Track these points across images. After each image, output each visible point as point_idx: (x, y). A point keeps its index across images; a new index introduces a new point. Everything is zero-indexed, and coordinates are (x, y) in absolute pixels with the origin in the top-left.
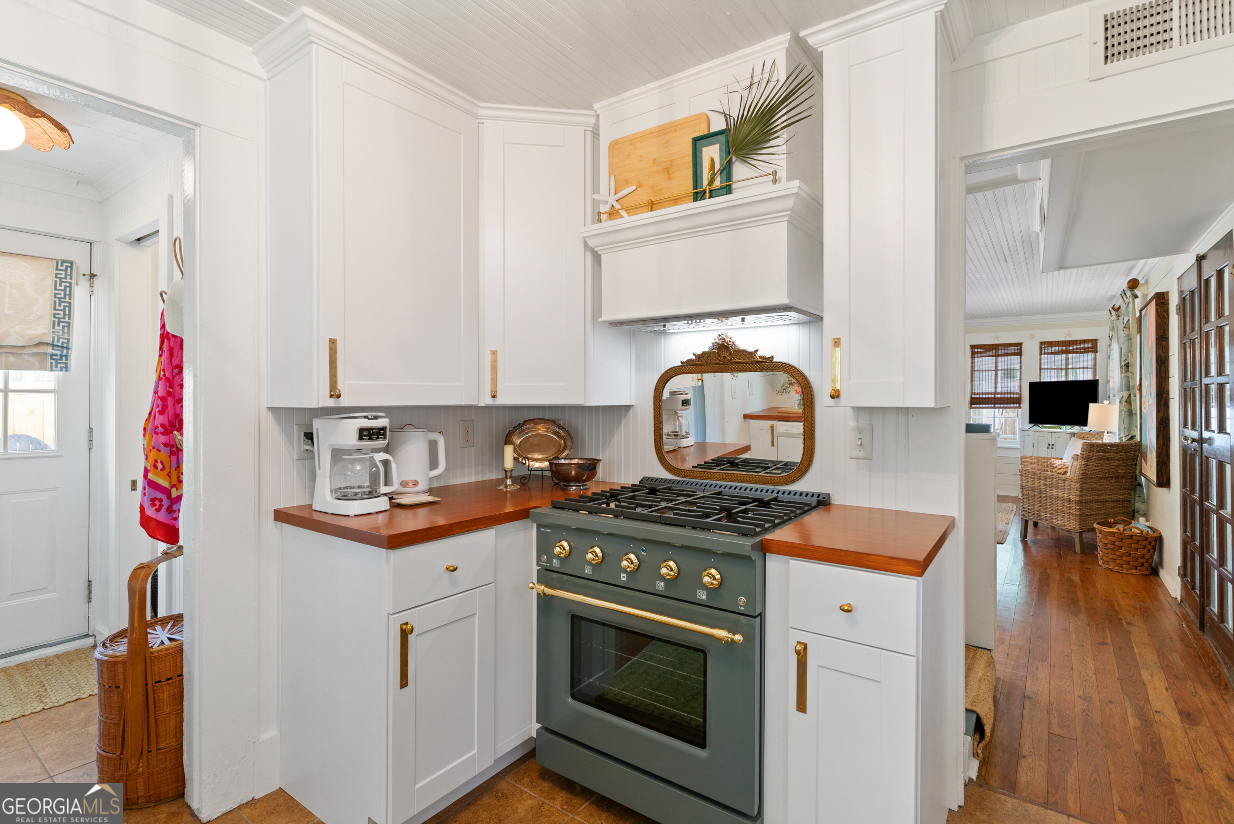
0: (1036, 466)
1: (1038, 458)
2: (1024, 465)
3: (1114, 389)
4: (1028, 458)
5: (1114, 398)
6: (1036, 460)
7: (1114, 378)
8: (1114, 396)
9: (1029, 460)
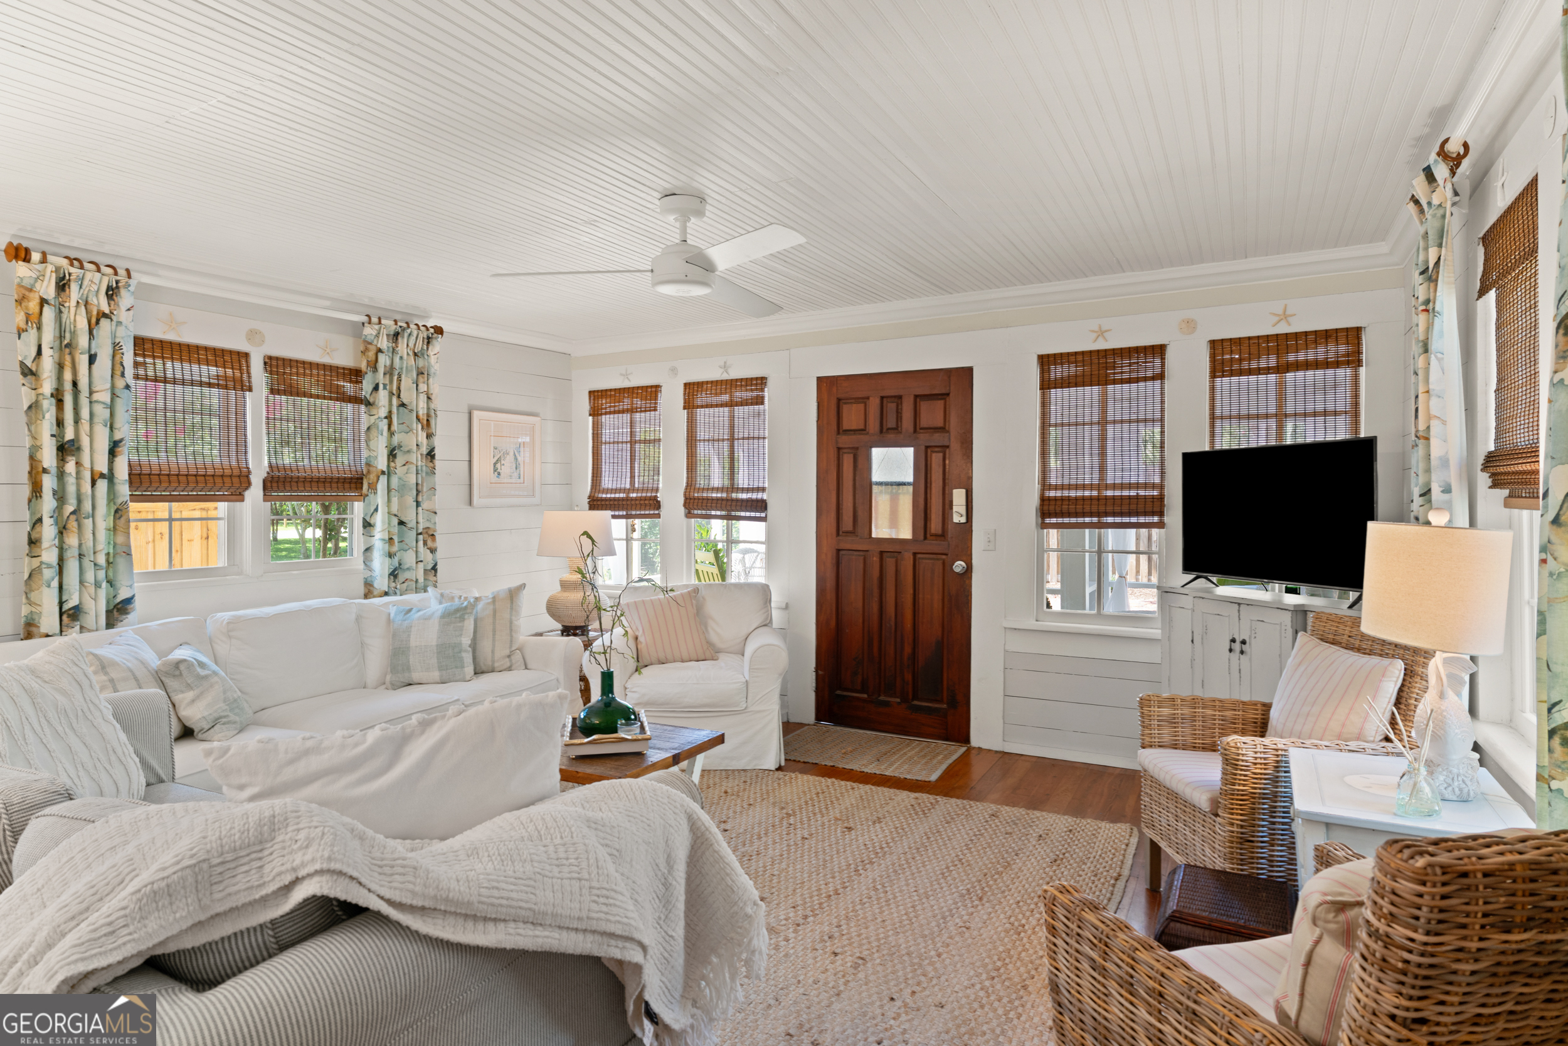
0: (1188, 731)
1: (1194, 702)
2: (1149, 727)
3: (1445, 462)
4: (1161, 703)
5: (1446, 496)
6: (1187, 711)
7: (1444, 423)
8: (1447, 490)
9: (1166, 711)
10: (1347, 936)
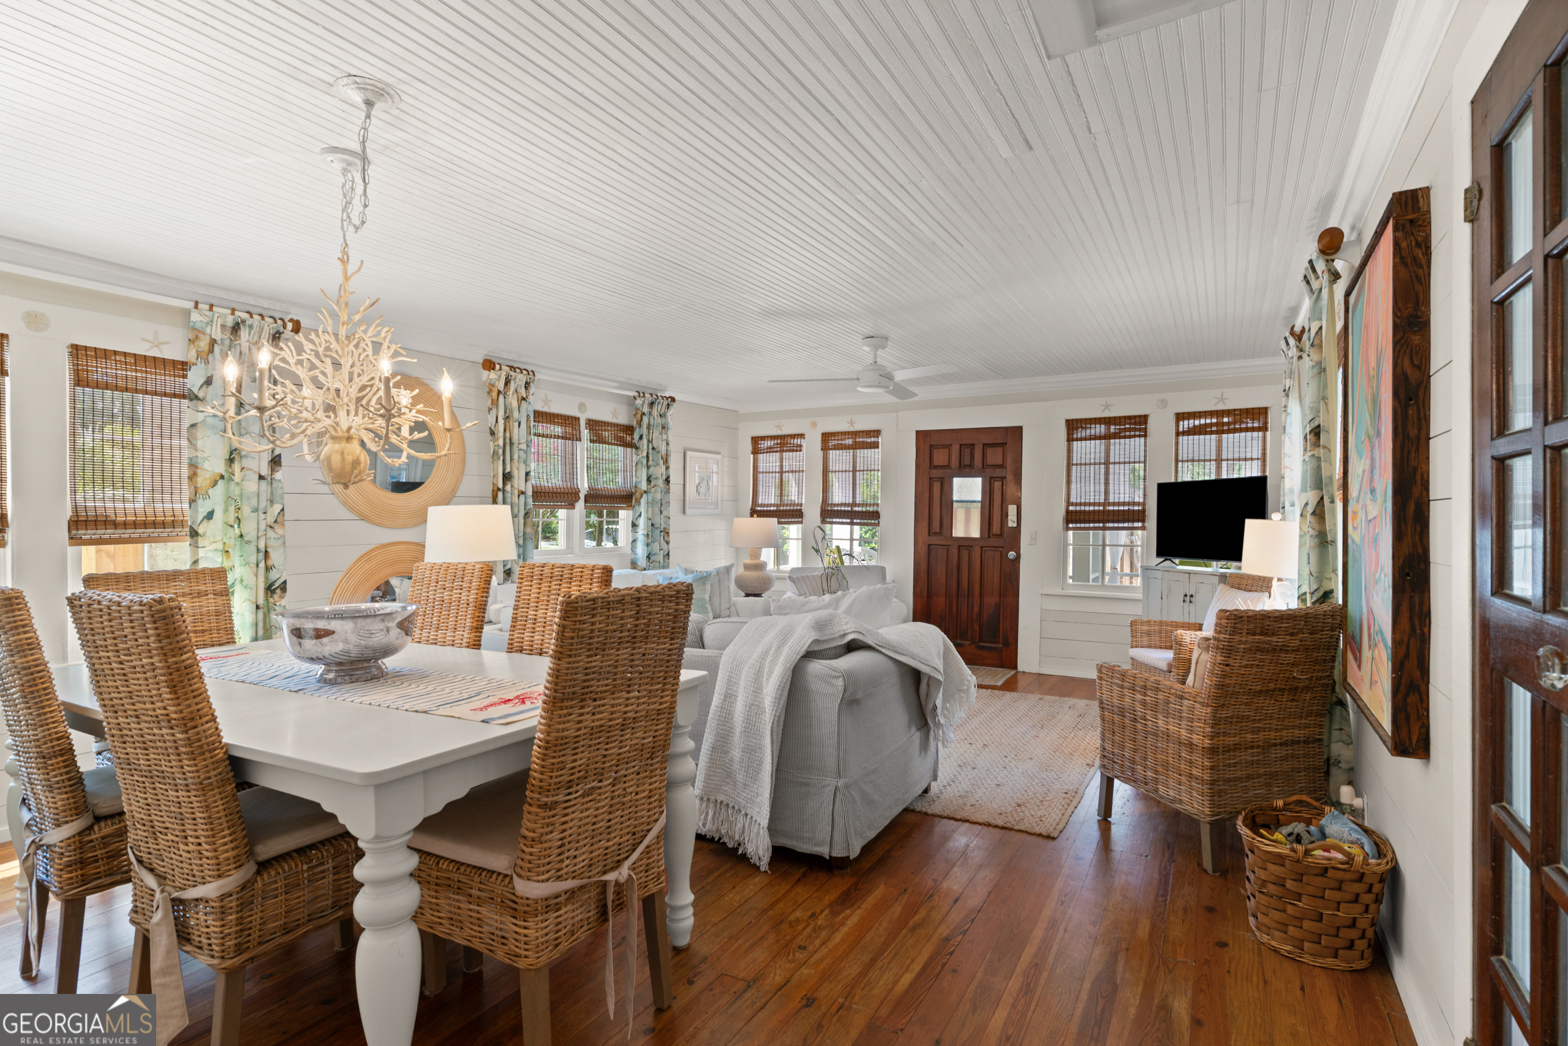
0: (1157, 638)
1: (1161, 623)
2: (1135, 637)
3: (1292, 491)
4: (1142, 623)
6: (1157, 628)
7: (1292, 470)
8: (1293, 505)
9: (1145, 628)
10: (1207, 649)
